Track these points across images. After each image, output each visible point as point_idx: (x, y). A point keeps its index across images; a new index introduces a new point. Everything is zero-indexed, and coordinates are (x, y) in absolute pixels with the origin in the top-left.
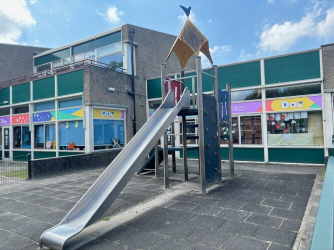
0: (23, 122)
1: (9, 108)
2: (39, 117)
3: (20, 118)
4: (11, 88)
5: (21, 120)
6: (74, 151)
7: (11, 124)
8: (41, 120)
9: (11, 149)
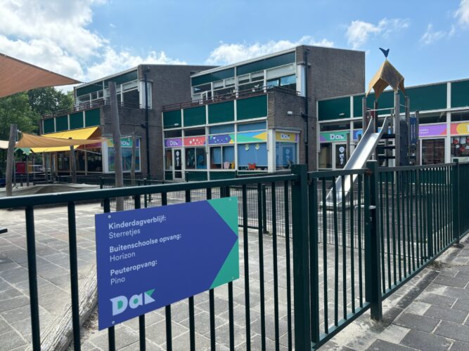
0: (197, 143)
1: (181, 130)
2: (216, 140)
3: (194, 140)
4: (182, 111)
5: (195, 142)
6: (255, 171)
7: (183, 146)
8: (218, 142)
9: (183, 170)
